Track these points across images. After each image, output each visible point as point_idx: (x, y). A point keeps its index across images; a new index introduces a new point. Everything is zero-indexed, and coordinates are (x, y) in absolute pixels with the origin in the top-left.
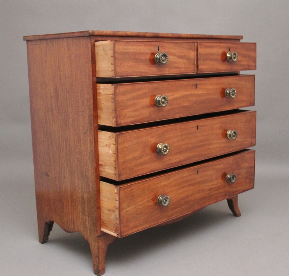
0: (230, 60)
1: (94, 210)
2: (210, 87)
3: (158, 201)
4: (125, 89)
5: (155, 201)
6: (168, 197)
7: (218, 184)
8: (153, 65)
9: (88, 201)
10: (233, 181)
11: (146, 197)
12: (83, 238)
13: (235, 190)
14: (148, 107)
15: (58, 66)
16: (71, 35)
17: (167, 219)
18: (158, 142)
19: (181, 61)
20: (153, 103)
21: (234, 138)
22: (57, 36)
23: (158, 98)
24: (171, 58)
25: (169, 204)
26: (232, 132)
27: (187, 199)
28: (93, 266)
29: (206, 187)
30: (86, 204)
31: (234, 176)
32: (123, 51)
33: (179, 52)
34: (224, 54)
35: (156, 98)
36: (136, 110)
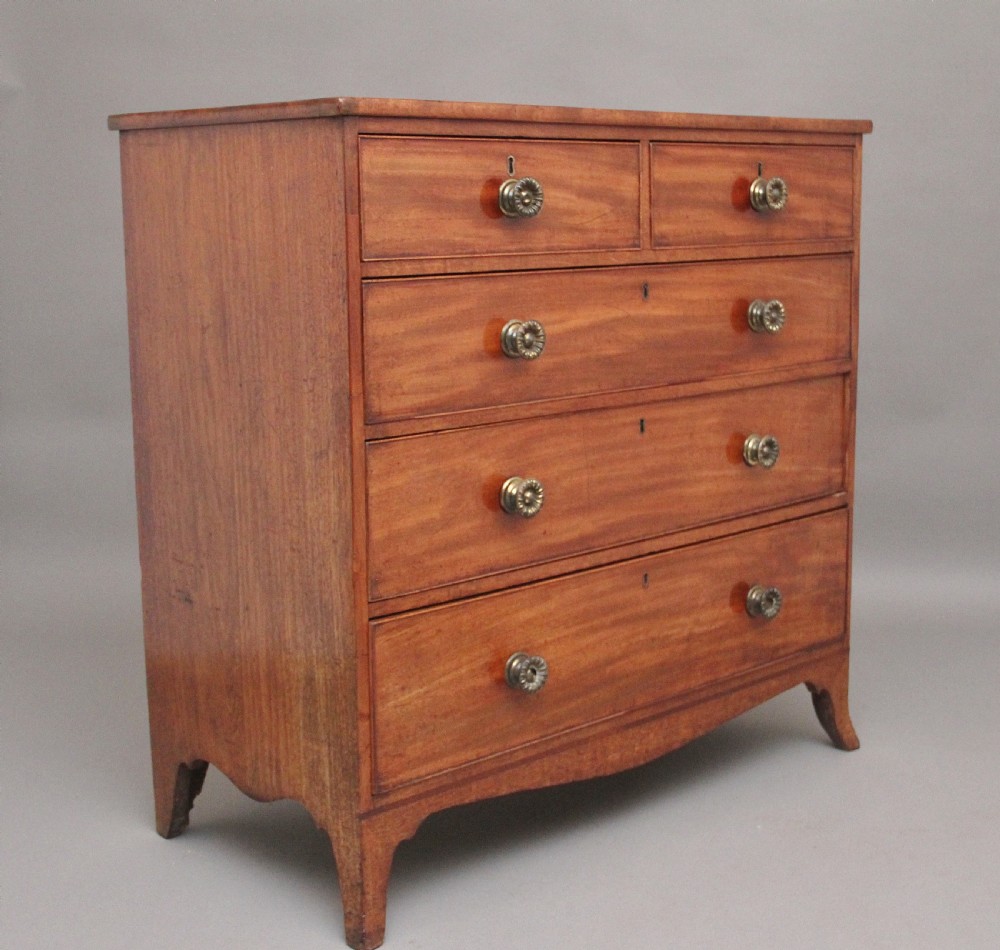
0: (761, 207)
1: (348, 724)
2: (695, 295)
3: (506, 674)
4: (397, 298)
5: (497, 674)
6: (539, 662)
7: (716, 620)
8: (491, 220)
9: (326, 689)
10: (770, 611)
11: (465, 659)
12: (311, 819)
13: (779, 641)
14: (478, 357)
15: (228, 219)
16: (275, 113)
17: (538, 735)
18: (508, 474)
19: (592, 206)
20: (493, 347)
21: (768, 463)
22: (225, 116)
23: (512, 330)
24: (553, 197)
25: (543, 683)
26: (761, 444)
27: (609, 670)
28: (342, 917)
29: (675, 631)
30: (322, 701)
31: (774, 595)
32: (389, 172)
33: (581, 177)
34: (743, 185)
35: (504, 330)
36: (434, 370)
